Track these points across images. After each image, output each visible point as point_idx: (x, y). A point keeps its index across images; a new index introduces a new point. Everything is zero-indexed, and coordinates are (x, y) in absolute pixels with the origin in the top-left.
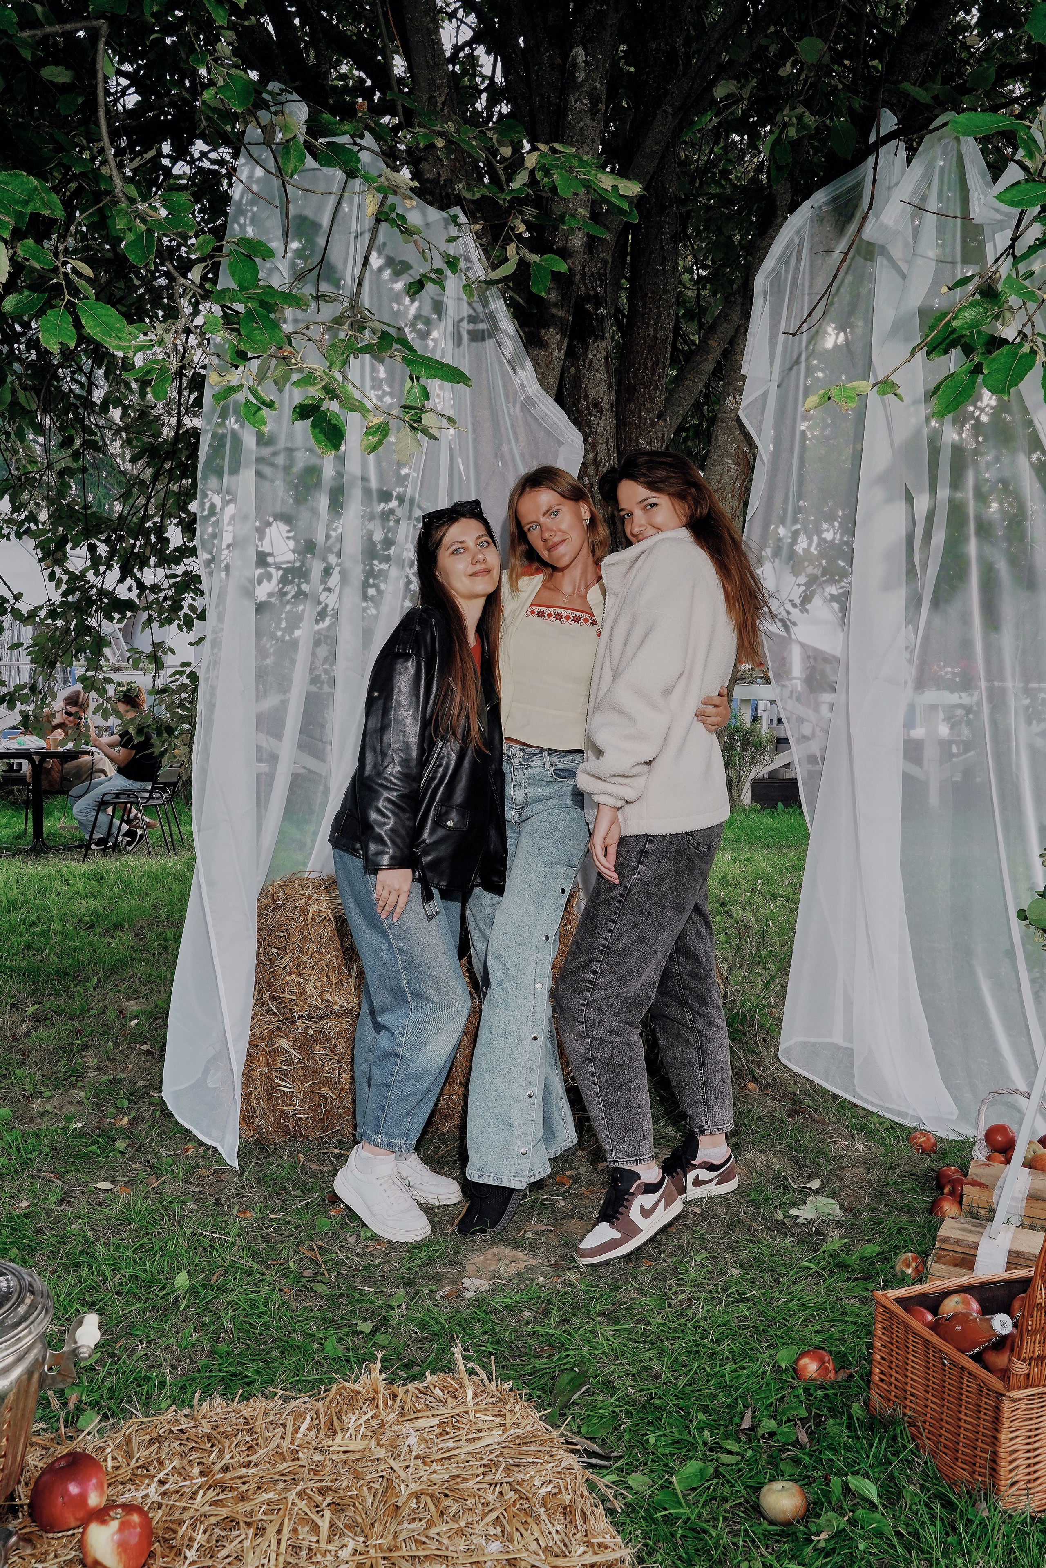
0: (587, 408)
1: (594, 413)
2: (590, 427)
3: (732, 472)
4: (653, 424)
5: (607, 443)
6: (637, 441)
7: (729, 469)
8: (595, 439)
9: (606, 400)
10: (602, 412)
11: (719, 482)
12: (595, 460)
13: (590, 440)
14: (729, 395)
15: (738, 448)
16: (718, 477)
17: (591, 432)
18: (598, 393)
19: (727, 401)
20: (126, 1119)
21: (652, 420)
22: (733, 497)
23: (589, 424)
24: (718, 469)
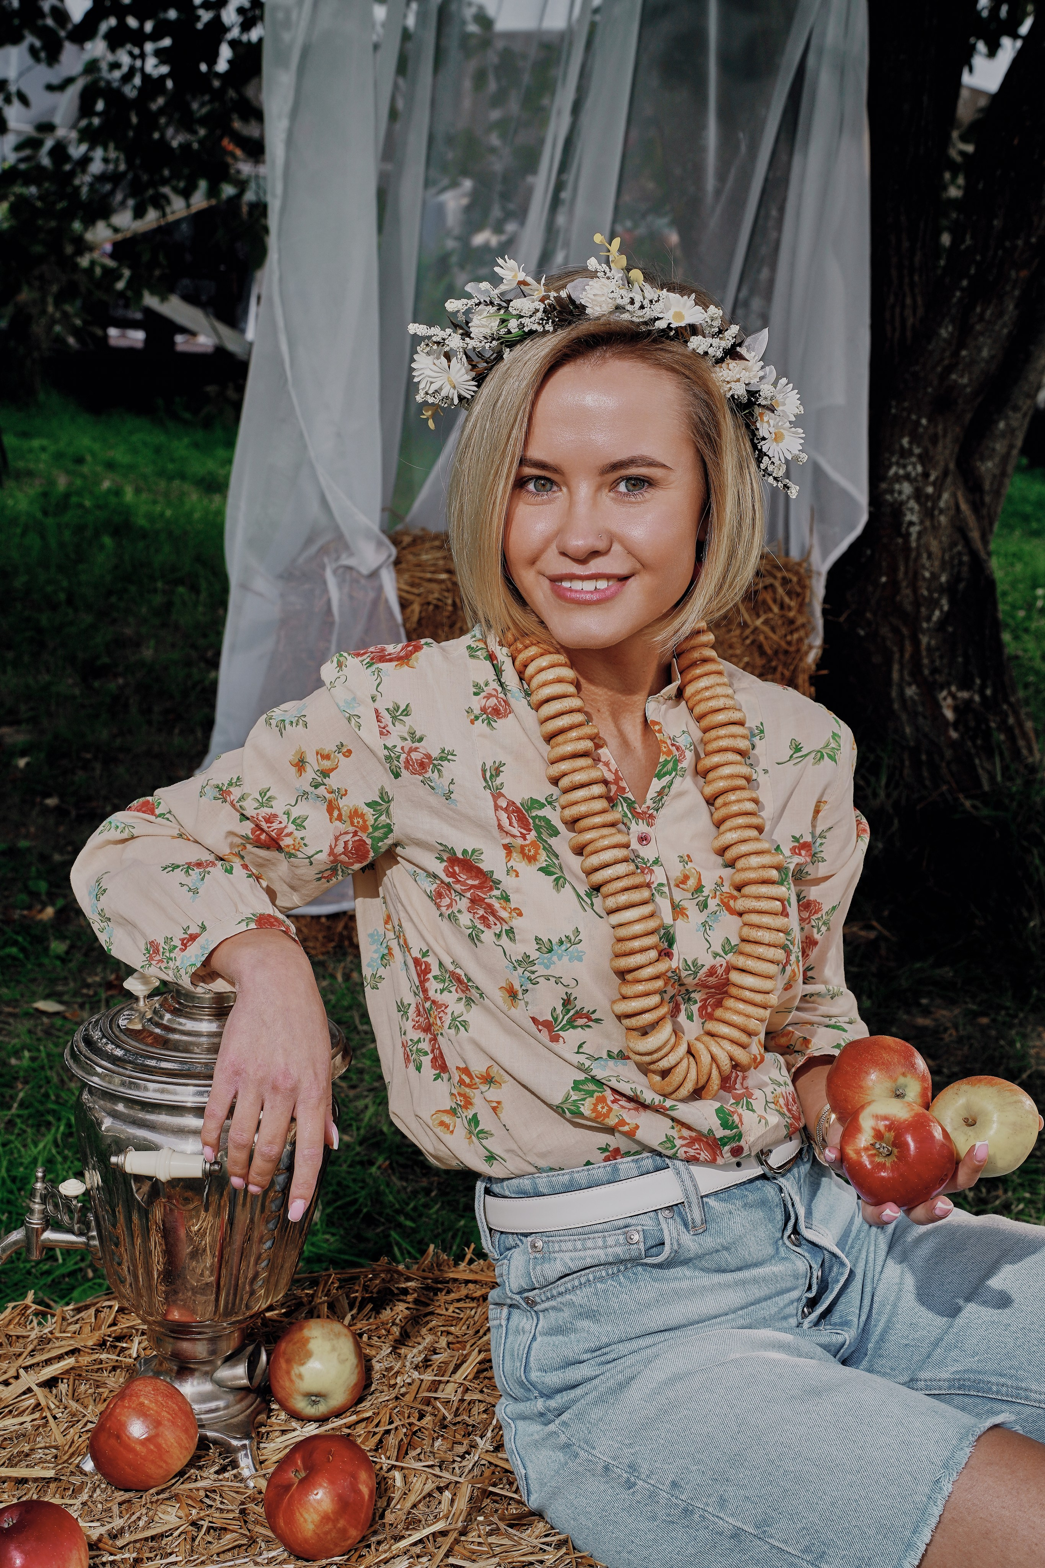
20: (50, 911)
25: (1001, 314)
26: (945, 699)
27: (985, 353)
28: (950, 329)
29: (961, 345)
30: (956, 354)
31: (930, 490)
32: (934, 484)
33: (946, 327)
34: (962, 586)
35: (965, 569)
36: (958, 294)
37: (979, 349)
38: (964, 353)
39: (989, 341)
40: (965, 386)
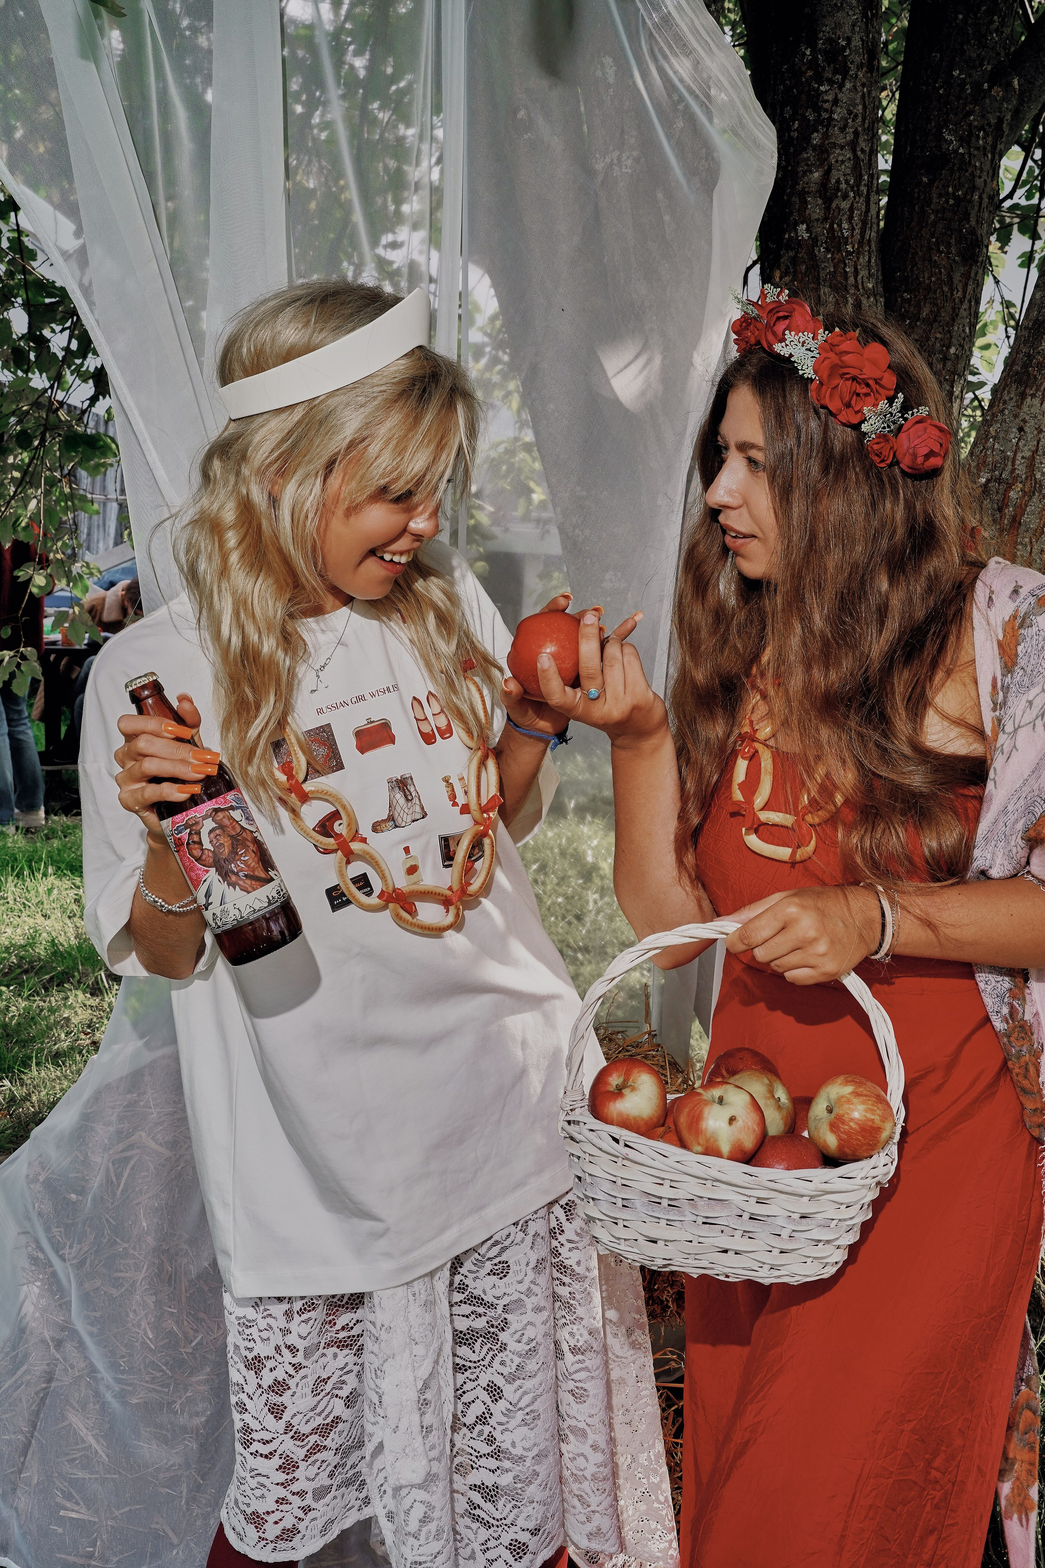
0: (813, 64)
1: (828, 74)
2: (817, 109)
4: (979, 95)
5: (853, 145)
6: (939, 137)
8: (826, 136)
9: (856, 42)
10: (845, 72)
12: (824, 183)
13: (816, 139)
17: (819, 121)
18: (838, 25)
21: (977, 86)
23: (814, 101)
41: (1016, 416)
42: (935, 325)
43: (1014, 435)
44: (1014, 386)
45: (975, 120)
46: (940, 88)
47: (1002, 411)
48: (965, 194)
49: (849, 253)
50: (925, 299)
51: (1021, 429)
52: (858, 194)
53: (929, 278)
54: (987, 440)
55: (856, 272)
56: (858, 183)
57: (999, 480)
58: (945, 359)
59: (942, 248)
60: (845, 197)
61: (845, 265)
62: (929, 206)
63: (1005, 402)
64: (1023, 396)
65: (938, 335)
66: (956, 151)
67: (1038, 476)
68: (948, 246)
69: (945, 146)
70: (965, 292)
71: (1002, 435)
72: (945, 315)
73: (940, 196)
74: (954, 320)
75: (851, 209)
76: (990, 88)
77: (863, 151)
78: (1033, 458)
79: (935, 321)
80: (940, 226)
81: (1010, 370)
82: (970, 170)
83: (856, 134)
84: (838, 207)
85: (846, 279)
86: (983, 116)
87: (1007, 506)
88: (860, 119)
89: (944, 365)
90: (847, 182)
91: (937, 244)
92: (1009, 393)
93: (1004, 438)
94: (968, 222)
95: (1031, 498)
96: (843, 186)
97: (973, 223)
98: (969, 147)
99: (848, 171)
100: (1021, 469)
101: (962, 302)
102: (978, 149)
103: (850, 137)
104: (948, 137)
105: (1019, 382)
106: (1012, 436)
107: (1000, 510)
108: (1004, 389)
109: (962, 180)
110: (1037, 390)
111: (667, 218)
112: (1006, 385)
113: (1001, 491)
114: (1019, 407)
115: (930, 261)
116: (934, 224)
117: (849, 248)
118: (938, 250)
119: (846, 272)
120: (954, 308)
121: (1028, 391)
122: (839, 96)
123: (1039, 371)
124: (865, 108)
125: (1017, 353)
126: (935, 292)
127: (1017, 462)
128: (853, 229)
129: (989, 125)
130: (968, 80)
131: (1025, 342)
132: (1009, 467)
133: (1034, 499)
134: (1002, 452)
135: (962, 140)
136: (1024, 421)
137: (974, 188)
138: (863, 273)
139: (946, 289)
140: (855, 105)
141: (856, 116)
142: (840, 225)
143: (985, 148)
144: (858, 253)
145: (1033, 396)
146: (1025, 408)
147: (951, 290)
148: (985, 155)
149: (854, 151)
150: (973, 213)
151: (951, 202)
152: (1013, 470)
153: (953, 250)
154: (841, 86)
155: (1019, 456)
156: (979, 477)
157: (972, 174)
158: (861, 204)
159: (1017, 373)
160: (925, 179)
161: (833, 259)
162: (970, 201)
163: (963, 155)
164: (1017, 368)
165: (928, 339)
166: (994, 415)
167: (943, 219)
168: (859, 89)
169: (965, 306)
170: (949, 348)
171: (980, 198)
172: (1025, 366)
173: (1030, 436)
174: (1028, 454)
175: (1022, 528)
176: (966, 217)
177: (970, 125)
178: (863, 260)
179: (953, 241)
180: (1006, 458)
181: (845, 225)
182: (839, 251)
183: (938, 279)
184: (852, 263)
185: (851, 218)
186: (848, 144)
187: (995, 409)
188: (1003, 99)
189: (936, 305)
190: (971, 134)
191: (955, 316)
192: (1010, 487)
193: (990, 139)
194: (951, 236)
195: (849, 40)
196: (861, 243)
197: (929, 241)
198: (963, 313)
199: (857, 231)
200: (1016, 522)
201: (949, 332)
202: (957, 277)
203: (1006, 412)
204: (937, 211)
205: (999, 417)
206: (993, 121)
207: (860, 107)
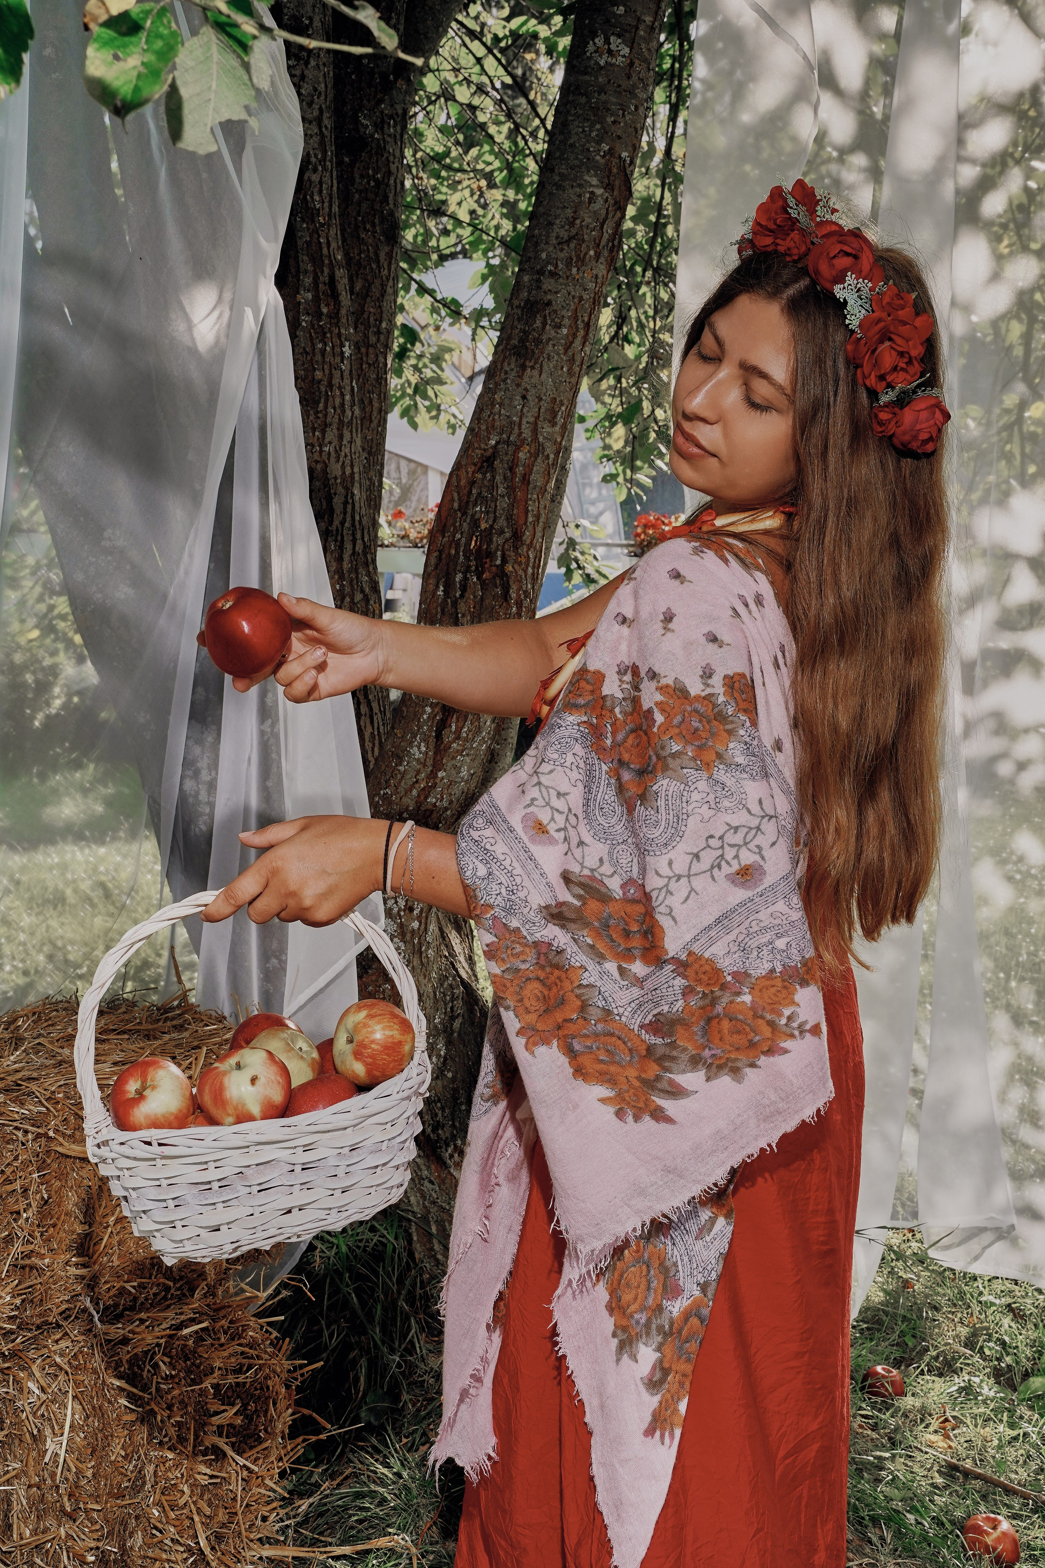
3: (598, 205)
6: (357, 121)
7: (593, 197)
11: (572, 224)
14: (594, 35)
15: (611, 152)
16: (569, 212)
19: (591, 48)
22: (598, 256)
24: (570, 194)
25: (479, 730)
26: (451, 1156)
27: (464, 773)
28: (423, 749)
29: (437, 766)
30: (433, 775)
31: (415, 925)
32: (419, 918)
33: (419, 748)
34: (457, 1024)
35: (459, 1003)
36: (428, 709)
37: (458, 770)
38: (441, 774)
39: (468, 759)
40: (446, 809)
41: (518, 385)
42: (369, 299)
43: (518, 401)
44: (513, 359)
45: (386, 108)
46: (353, 73)
47: (505, 380)
48: (383, 178)
49: (322, 225)
50: (357, 275)
51: (524, 397)
52: (325, 168)
53: (359, 254)
54: (493, 406)
55: (328, 244)
56: (325, 161)
57: (508, 442)
58: (378, 333)
59: (368, 226)
60: (315, 170)
61: (319, 236)
62: (353, 185)
63: (506, 373)
64: (523, 367)
65: (372, 310)
66: (372, 136)
67: (541, 439)
68: (373, 225)
69: (362, 130)
70: (389, 270)
71: (506, 401)
72: (375, 291)
73: (362, 177)
74: (383, 296)
75: (321, 183)
76: (396, 80)
77: (326, 128)
78: (536, 424)
79: (367, 295)
80: (365, 206)
81: (507, 344)
82: (386, 155)
83: (321, 109)
84: (309, 180)
85: (321, 249)
86: (392, 106)
87: (517, 465)
88: (323, 97)
89: (378, 339)
90: (316, 156)
91: (363, 222)
92: (509, 364)
93: (509, 405)
94: (388, 204)
95: (536, 459)
96: (313, 159)
97: (391, 206)
98: (383, 134)
99: (316, 146)
100: (527, 433)
101: (388, 280)
102: (390, 136)
103: (316, 113)
104: (365, 122)
105: (518, 355)
106: (516, 403)
107: (511, 469)
108: (503, 361)
109: (380, 163)
110: (536, 363)
111: (204, 175)
112: (505, 357)
113: (510, 453)
114: (520, 377)
115: (358, 237)
116: (359, 203)
117: (322, 220)
118: (365, 228)
119: (320, 243)
120: (382, 285)
121: (527, 363)
122: (306, 72)
123: (537, 346)
124: (326, 87)
125: (512, 328)
126: (365, 268)
127: (523, 427)
128: (323, 202)
129: (397, 114)
130: (376, 70)
131: (519, 320)
132: (516, 431)
133: (539, 460)
134: (508, 417)
135: (375, 125)
136: (526, 390)
137: (389, 173)
138: (334, 245)
139: (374, 266)
140: (319, 83)
141: (320, 93)
142: (312, 197)
143: (395, 136)
144: (329, 226)
145: (533, 368)
146: (526, 379)
147: (379, 267)
148: (396, 143)
149: (320, 127)
150: (391, 196)
151: (372, 184)
152: (520, 434)
153: (378, 229)
154: (307, 63)
155: (524, 422)
156: (489, 439)
157: (387, 159)
158: (327, 179)
159: (515, 347)
160: (346, 159)
161: (308, 229)
162: (388, 185)
163: (378, 140)
164: (514, 342)
165: (363, 312)
166: (497, 384)
167: (367, 199)
168: (322, 67)
169: (391, 283)
170: (381, 322)
171: (395, 181)
172: (522, 341)
173: (532, 404)
174: (532, 420)
175: (531, 486)
176: (386, 197)
177: (382, 112)
178: (332, 232)
179: (377, 221)
180: (512, 423)
181: (317, 198)
182: (313, 221)
183: (368, 256)
184: (324, 234)
185: (320, 192)
186: (315, 119)
187: (497, 379)
188: (406, 92)
189: (366, 280)
190: (383, 122)
191: (383, 293)
192: (518, 449)
193: (398, 128)
194: (374, 216)
195: (311, 19)
196: (330, 215)
197: (356, 220)
198: (390, 290)
199: (326, 204)
200: (526, 479)
201: (380, 307)
202: (382, 256)
203: (509, 381)
204: (361, 191)
205: (502, 386)
206: (400, 112)
207: (323, 85)
